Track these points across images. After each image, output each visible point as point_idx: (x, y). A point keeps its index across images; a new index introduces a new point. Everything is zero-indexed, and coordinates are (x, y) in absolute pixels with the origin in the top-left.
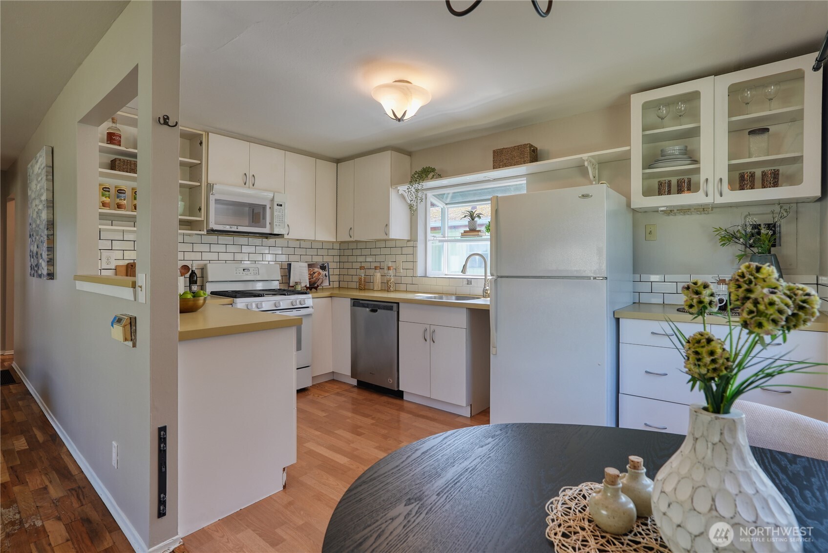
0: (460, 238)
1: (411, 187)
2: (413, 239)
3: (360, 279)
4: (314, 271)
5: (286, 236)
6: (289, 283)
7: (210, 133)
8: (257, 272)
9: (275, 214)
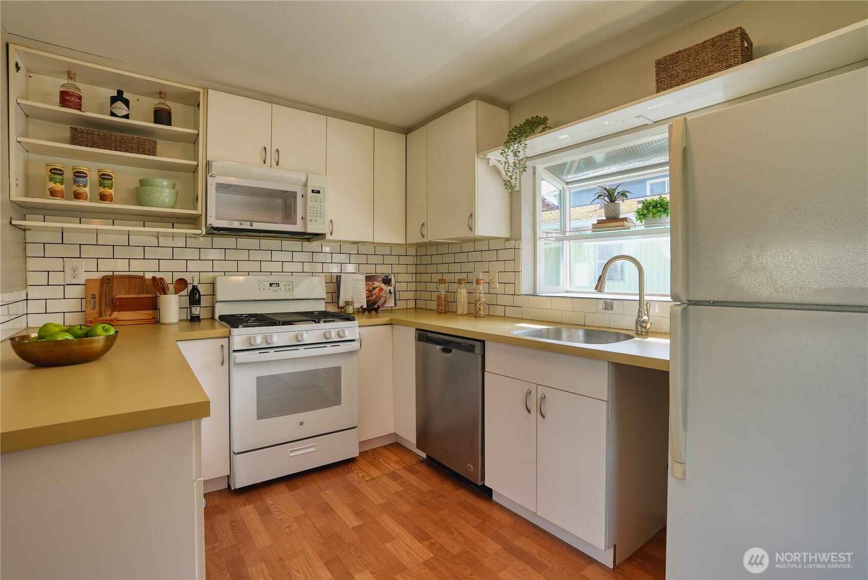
0: (590, 232)
1: (506, 150)
2: (515, 236)
3: (439, 298)
4: (374, 286)
5: (328, 237)
6: (338, 303)
7: (209, 90)
8: (291, 288)
9: (309, 204)
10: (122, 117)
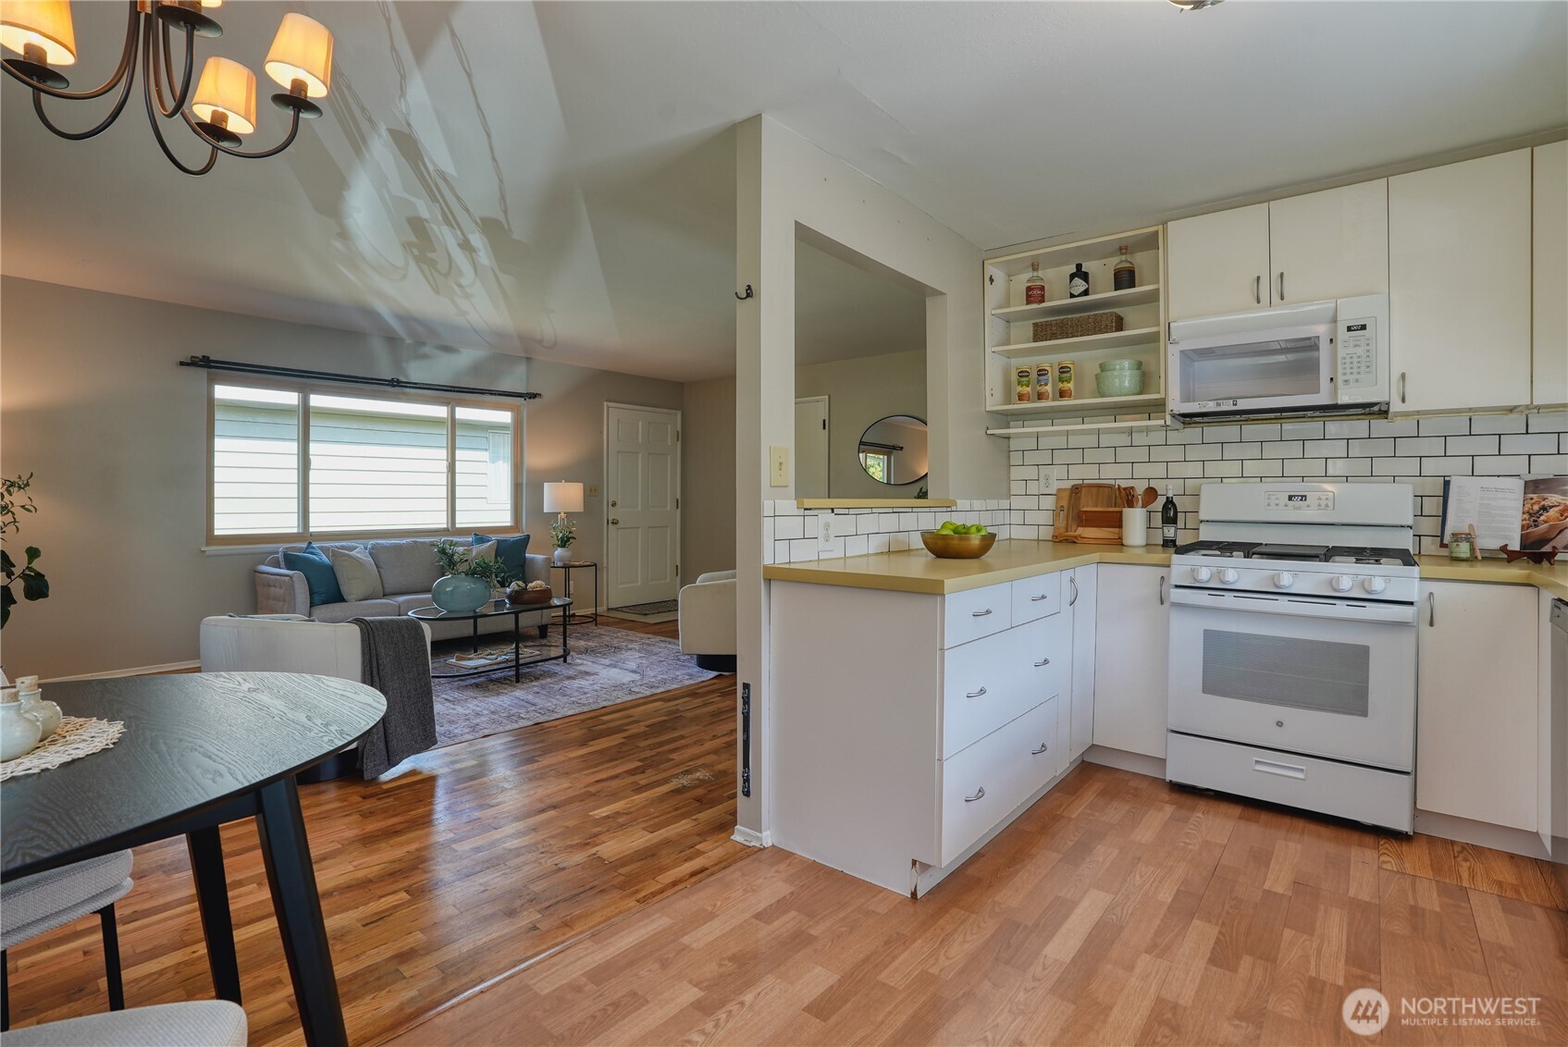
4: (1548, 503)
5: (1396, 407)
6: (1442, 536)
7: (1168, 223)
8: (1331, 505)
9: (1341, 353)
10: (1080, 295)
